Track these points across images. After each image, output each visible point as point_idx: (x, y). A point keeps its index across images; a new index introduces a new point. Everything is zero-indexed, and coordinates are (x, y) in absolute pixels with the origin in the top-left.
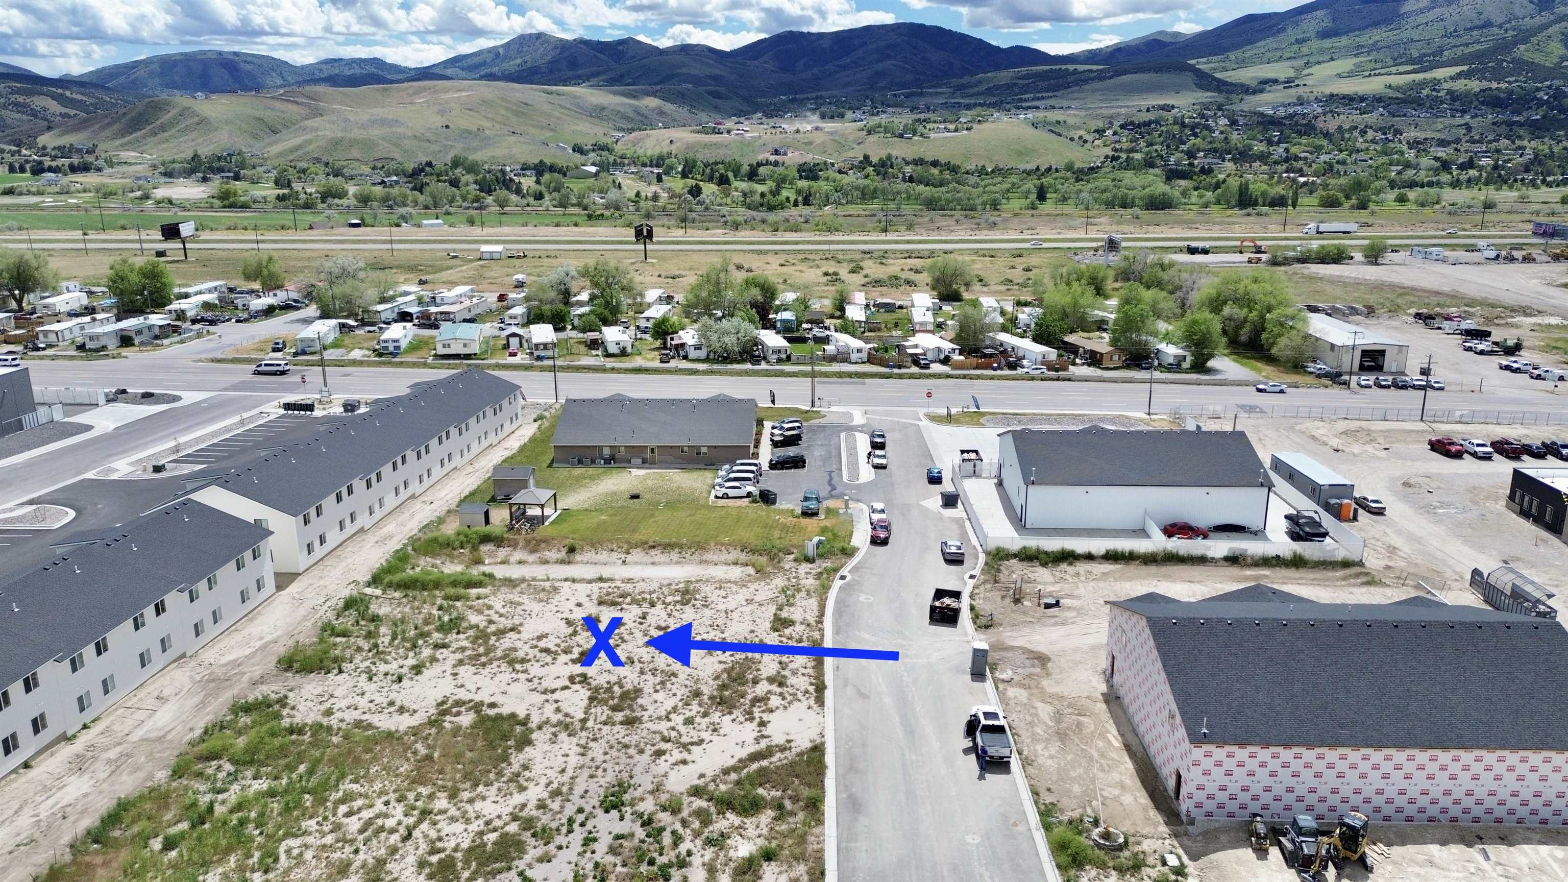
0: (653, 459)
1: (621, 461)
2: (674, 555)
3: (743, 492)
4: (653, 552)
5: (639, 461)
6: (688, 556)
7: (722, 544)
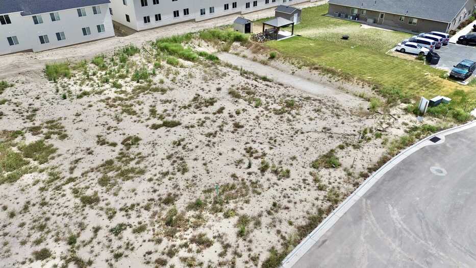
0: (381, 21)
1: (362, 19)
2: (326, 78)
3: (417, 51)
4: (314, 72)
5: (371, 21)
6: (333, 81)
7: (363, 80)
